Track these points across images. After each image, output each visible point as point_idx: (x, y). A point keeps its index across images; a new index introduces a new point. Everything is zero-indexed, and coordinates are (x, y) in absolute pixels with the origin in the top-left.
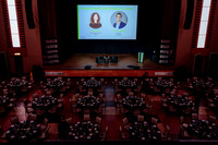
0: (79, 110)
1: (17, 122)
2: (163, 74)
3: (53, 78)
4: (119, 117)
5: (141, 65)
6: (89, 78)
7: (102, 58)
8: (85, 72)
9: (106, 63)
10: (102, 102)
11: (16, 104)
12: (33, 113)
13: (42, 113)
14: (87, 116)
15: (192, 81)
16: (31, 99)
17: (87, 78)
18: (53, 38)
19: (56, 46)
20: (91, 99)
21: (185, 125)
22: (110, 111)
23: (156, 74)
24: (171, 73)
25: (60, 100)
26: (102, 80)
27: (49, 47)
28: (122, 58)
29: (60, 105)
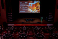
0: (20, 38)
5: (42, 22)
7: (28, 19)
8: (22, 24)
10: (28, 35)
18: (11, 13)
19: (12, 15)
20: (24, 34)
23: (47, 25)
24: (53, 25)
25: (13, 35)
26: (28, 27)
27: (9, 16)
28: (36, 19)
29: (13, 37)
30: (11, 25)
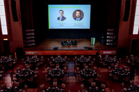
0: (49, 79)
1: (5, 88)
2: (109, 52)
3: (31, 56)
4: (78, 83)
5: (93, 47)
6: (57, 56)
7: (65, 42)
8: (54, 52)
9: (69, 45)
10: (66, 73)
11: (4, 75)
12: (17, 81)
13: (23, 81)
14: (55, 83)
15: (130, 57)
16: (15, 71)
17: (55, 56)
18: (31, 28)
19: (33, 34)
20: (58, 71)
21: (125, 89)
22: (72, 79)
23: (104, 52)
24: (115, 52)
25: (36, 72)
26: (66, 57)
27: (28, 34)
28: (80, 41)
29: (36, 76)
30: (32, 53)
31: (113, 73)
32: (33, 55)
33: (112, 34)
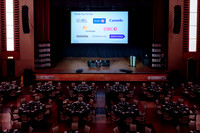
0: (67, 118)
2: (156, 78)
3: (43, 82)
5: (133, 69)
6: (80, 82)
8: (76, 76)
10: (92, 108)
11: (2, 110)
12: (19, 120)
15: (187, 86)
16: (19, 105)
17: (78, 83)
22: (101, 119)
23: (149, 78)
24: (165, 77)
25: (48, 106)
26: (93, 84)
27: (41, 51)
29: (48, 112)
30: (47, 77)
31: (163, 109)
32: (47, 81)
33: (159, 51)
